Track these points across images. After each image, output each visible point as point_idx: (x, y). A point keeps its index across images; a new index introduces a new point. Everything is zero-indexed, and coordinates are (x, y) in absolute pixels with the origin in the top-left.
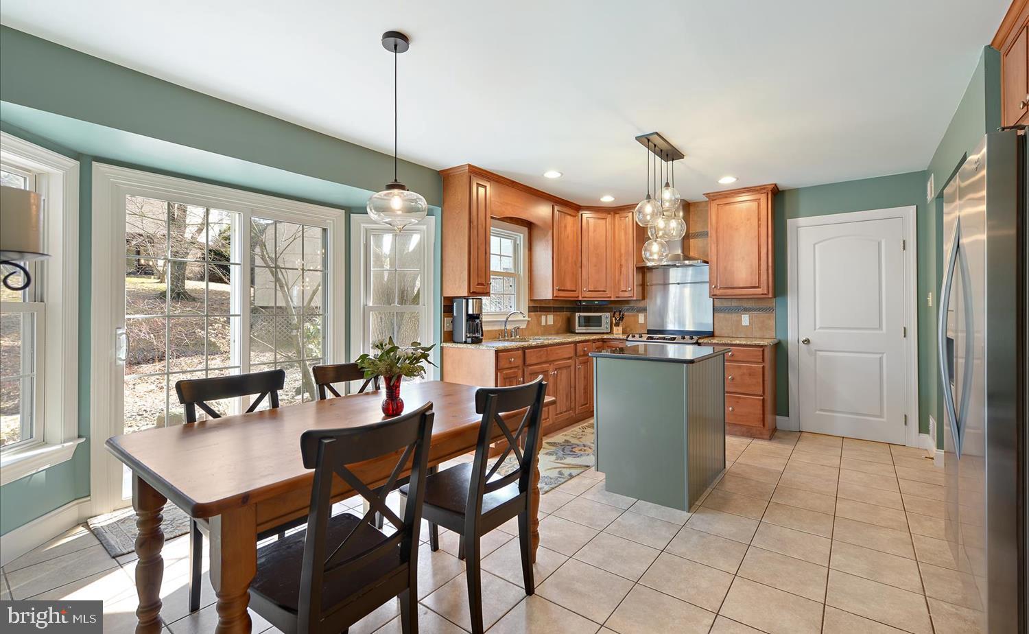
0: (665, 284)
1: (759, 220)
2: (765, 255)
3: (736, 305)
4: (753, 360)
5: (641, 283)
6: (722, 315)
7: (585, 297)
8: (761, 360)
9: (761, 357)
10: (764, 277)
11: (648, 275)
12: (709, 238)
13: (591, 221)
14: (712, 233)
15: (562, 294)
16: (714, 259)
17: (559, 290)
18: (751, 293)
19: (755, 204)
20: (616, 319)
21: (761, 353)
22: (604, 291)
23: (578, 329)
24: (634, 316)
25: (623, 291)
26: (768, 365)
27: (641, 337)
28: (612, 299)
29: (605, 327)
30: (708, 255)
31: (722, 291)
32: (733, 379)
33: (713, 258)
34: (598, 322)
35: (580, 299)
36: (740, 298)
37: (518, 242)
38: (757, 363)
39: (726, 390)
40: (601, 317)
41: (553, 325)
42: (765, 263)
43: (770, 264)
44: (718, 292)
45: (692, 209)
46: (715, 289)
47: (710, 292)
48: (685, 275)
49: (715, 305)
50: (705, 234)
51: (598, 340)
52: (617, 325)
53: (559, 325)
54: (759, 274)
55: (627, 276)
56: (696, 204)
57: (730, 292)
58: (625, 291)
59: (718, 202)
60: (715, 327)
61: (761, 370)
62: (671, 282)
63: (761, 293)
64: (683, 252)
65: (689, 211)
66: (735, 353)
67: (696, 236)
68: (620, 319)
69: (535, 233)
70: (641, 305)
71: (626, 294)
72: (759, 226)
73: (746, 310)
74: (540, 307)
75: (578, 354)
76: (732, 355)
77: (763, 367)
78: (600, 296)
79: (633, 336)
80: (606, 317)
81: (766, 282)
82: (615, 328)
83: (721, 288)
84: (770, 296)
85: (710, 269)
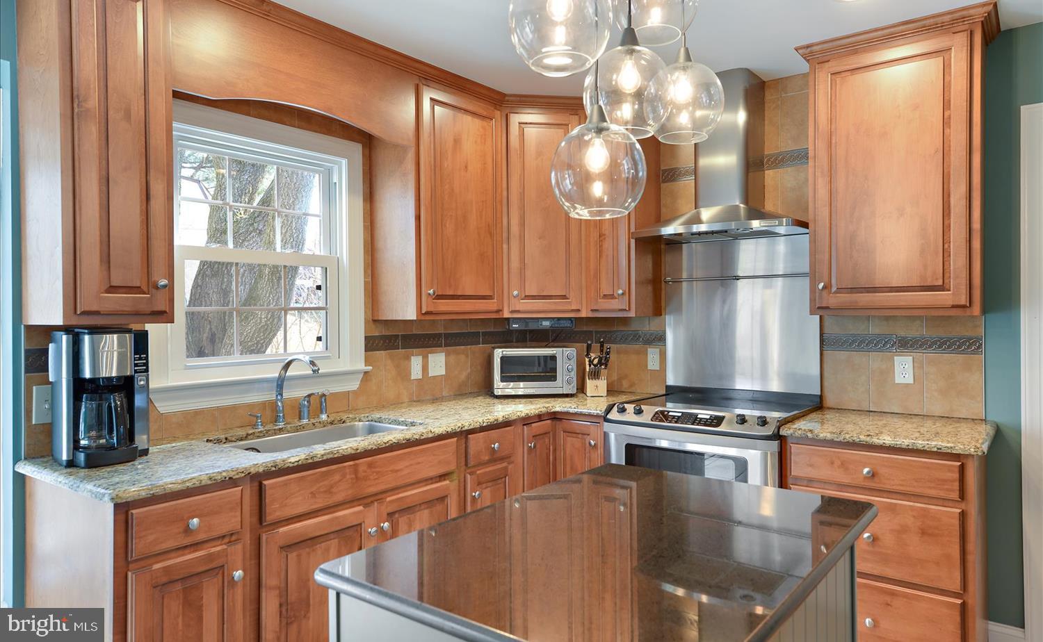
0: (726, 278)
1: (946, 105)
2: (964, 202)
3: (877, 331)
4: (933, 492)
5: (650, 276)
6: (842, 355)
7: (518, 312)
8: (955, 496)
9: (956, 485)
10: (958, 261)
11: (668, 259)
12: (811, 163)
13: (531, 132)
14: (816, 146)
15: (445, 305)
16: (823, 213)
17: (439, 297)
18: (923, 304)
19: (935, 64)
20: (591, 362)
21: (956, 476)
22: (564, 297)
23: (500, 387)
24: (638, 353)
25: (605, 296)
26: (973, 506)
27: (639, 412)
28: (583, 314)
29: (565, 380)
30: (807, 209)
31: (845, 298)
32: (875, 539)
33: (819, 213)
34: (547, 370)
35: (506, 315)
36: (889, 315)
37: (335, 179)
38: (943, 501)
39: (859, 567)
40: (553, 358)
41: (447, 377)
42: (963, 221)
43: (977, 225)
44: (832, 300)
45: (769, 96)
46: (825, 293)
47: (812, 300)
48: (771, 257)
49: (826, 331)
50: (801, 157)
51: (540, 417)
52: (595, 375)
53: (463, 376)
54: (946, 253)
55: (616, 259)
56: (780, 83)
57: (864, 299)
58: (612, 297)
59: (834, 66)
60: (826, 384)
61: (956, 522)
62: (740, 273)
63: (950, 303)
64: (746, 200)
65: (763, 103)
66: (882, 471)
67: (780, 161)
68: (600, 363)
69: (382, 156)
70: (651, 326)
71: (615, 304)
72: (946, 122)
73: (905, 345)
74: (403, 336)
75: (471, 463)
76: (873, 475)
77: (963, 515)
78: (553, 307)
79: (622, 410)
80: (565, 357)
81: (964, 274)
82: (590, 384)
83: (839, 290)
84: (976, 309)
85: (813, 242)
